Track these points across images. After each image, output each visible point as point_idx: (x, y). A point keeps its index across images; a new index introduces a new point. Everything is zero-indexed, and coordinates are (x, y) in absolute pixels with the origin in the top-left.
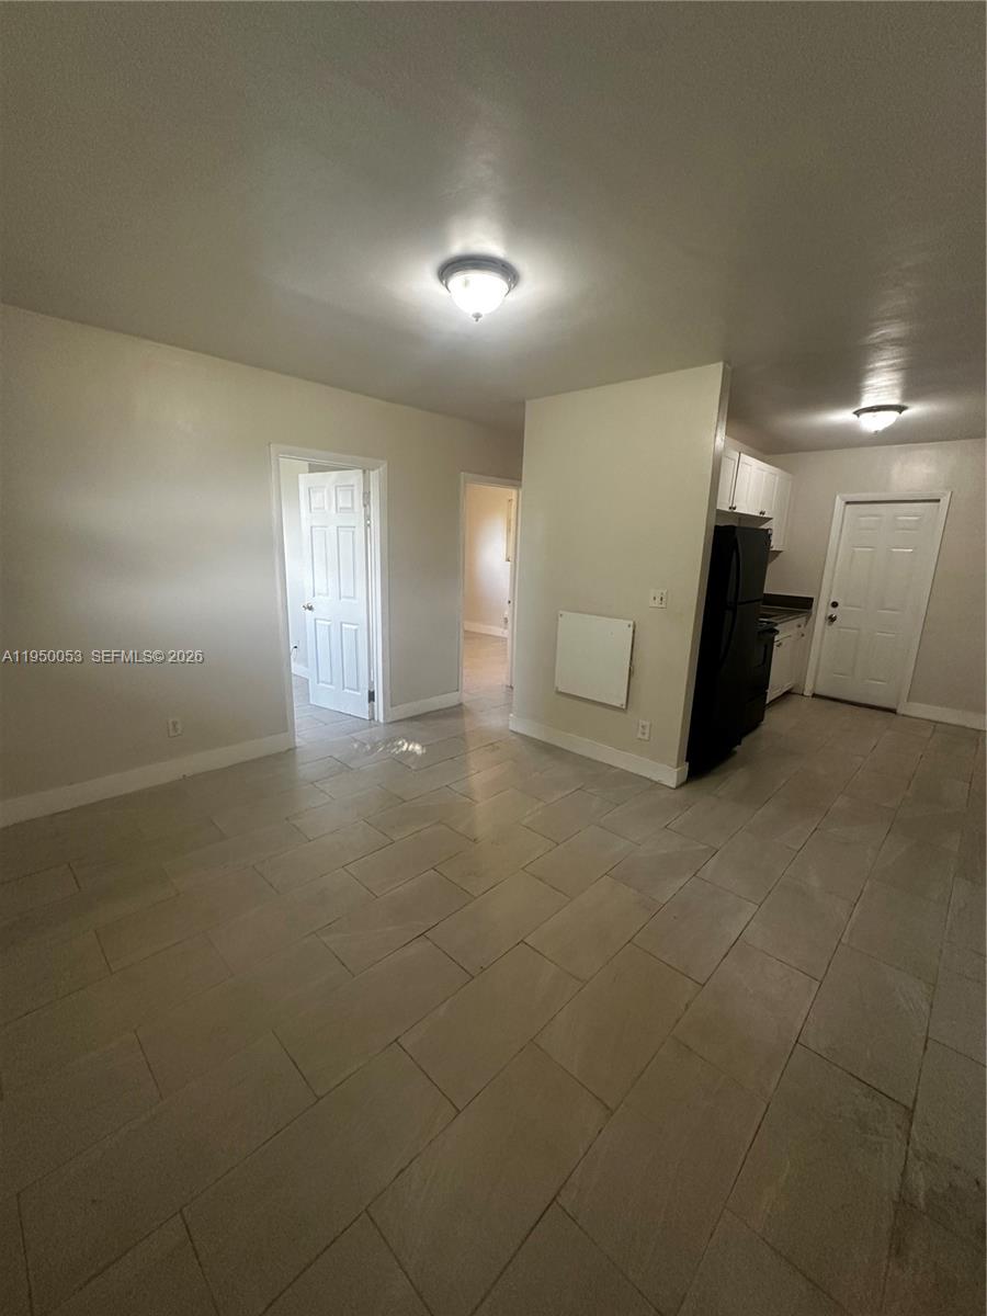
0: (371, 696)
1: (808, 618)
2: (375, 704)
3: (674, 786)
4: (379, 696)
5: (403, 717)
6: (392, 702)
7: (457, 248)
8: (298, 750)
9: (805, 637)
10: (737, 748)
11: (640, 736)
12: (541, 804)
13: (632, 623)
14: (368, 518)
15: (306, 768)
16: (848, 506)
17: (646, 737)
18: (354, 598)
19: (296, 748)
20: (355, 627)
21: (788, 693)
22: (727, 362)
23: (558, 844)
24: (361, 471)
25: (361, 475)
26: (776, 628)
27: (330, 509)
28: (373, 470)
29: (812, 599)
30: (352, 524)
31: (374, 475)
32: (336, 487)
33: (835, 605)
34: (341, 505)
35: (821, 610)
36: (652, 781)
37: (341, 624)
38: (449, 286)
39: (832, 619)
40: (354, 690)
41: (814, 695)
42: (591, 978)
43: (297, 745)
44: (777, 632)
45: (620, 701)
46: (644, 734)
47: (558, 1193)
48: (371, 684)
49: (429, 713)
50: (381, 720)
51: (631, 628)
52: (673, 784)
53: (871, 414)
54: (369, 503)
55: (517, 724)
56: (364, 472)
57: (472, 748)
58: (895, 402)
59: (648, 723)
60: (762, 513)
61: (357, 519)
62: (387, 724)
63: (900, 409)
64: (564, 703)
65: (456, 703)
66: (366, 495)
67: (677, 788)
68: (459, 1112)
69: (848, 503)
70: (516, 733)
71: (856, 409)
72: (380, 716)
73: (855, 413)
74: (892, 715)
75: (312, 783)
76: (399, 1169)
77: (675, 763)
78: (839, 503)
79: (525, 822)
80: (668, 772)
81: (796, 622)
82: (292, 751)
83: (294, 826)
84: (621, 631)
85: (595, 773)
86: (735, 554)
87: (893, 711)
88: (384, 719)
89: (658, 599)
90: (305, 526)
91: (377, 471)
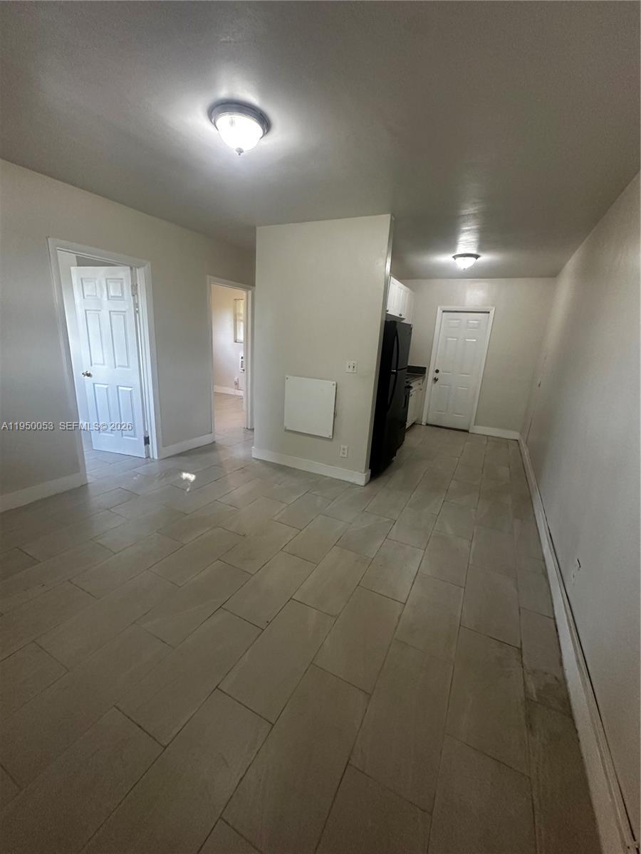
0: (147, 441)
1: (424, 378)
2: (150, 446)
3: (363, 485)
4: (153, 440)
5: (173, 454)
6: (163, 443)
7: (223, 93)
8: (89, 485)
9: (423, 390)
10: (394, 459)
11: (341, 455)
12: (285, 505)
13: (335, 383)
14: (136, 305)
15: (97, 498)
16: (444, 314)
17: (345, 456)
18: (128, 367)
19: (87, 484)
20: (130, 389)
21: (414, 424)
22: (392, 215)
23: (301, 530)
24: (129, 268)
25: (129, 271)
26: (411, 385)
27: (101, 296)
28: (138, 268)
29: (425, 368)
30: (124, 310)
31: (140, 273)
32: (106, 279)
33: (437, 371)
34: (112, 293)
35: (430, 375)
36: (349, 482)
37: (118, 387)
38: (217, 124)
39: (436, 380)
40: (132, 437)
41: (427, 425)
42: (340, 613)
43: (89, 481)
44: (411, 387)
45: (329, 434)
46: (344, 454)
47: (350, 759)
48: (146, 432)
49: (190, 450)
50: (156, 458)
51: (335, 386)
52: (362, 483)
53: (463, 258)
54: (137, 294)
55: (257, 453)
56: (131, 269)
57: (228, 472)
58: (474, 252)
59: (346, 447)
60: (401, 315)
61: (127, 305)
62: (160, 459)
63: (477, 257)
64: (290, 437)
65: (210, 441)
66: (134, 288)
67: (366, 485)
68: (273, 725)
69: (444, 311)
70: (257, 459)
71: (454, 255)
72: (154, 454)
73: (454, 257)
74: (467, 433)
75: (108, 509)
76: (239, 778)
77: (363, 471)
78: (439, 311)
79: (276, 518)
80: (359, 476)
81: (418, 382)
82: (84, 487)
83: (99, 544)
84: (328, 388)
85: (316, 482)
86: (396, 338)
87: (467, 431)
88: (158, 456)
89: (352, 368)
90: (80, 311)
91: (142, 269)
